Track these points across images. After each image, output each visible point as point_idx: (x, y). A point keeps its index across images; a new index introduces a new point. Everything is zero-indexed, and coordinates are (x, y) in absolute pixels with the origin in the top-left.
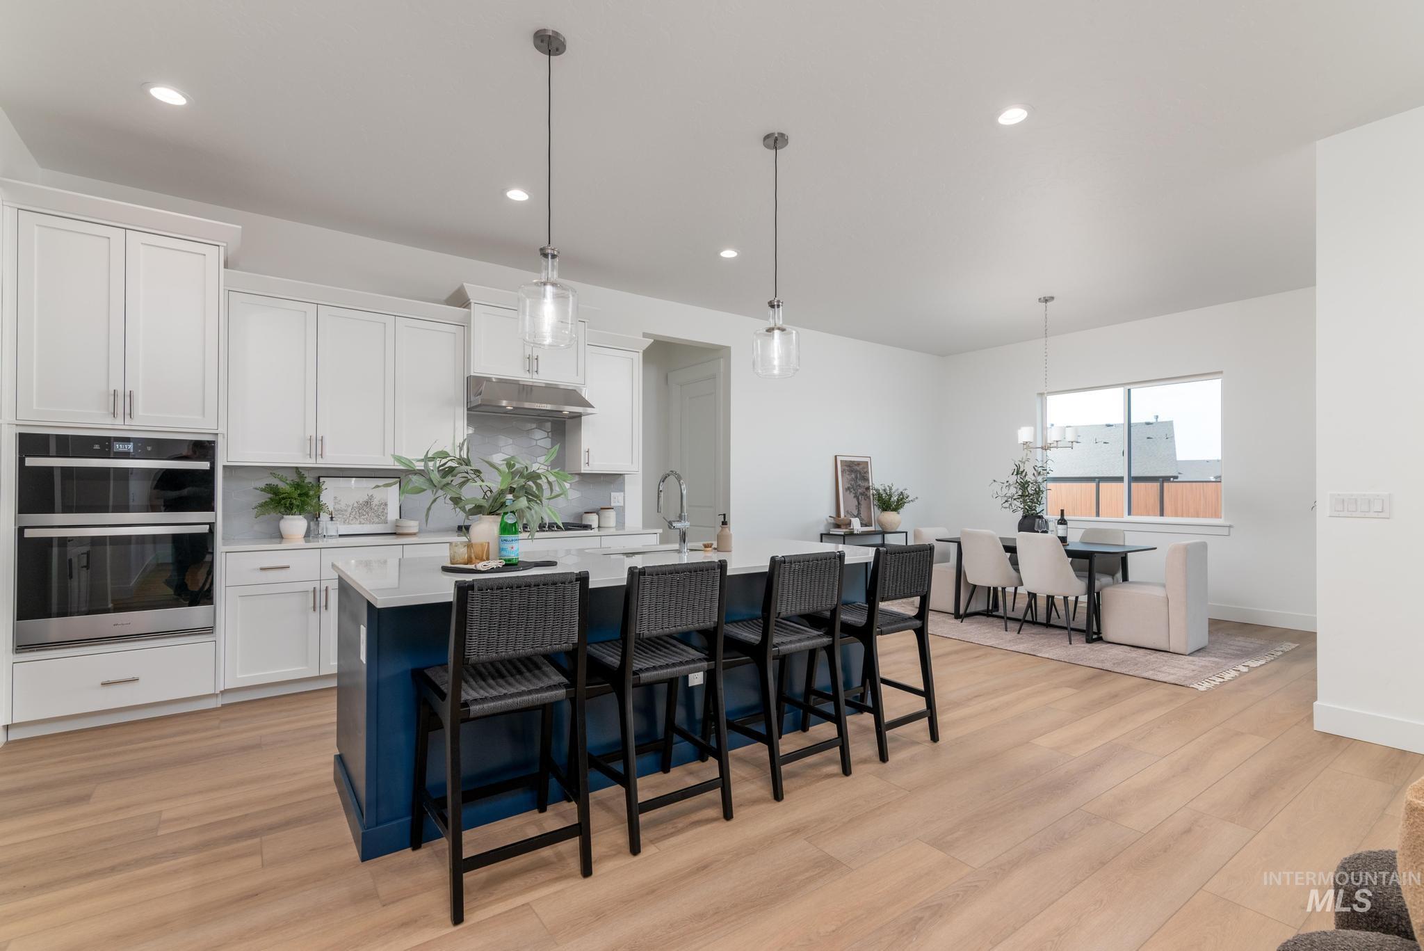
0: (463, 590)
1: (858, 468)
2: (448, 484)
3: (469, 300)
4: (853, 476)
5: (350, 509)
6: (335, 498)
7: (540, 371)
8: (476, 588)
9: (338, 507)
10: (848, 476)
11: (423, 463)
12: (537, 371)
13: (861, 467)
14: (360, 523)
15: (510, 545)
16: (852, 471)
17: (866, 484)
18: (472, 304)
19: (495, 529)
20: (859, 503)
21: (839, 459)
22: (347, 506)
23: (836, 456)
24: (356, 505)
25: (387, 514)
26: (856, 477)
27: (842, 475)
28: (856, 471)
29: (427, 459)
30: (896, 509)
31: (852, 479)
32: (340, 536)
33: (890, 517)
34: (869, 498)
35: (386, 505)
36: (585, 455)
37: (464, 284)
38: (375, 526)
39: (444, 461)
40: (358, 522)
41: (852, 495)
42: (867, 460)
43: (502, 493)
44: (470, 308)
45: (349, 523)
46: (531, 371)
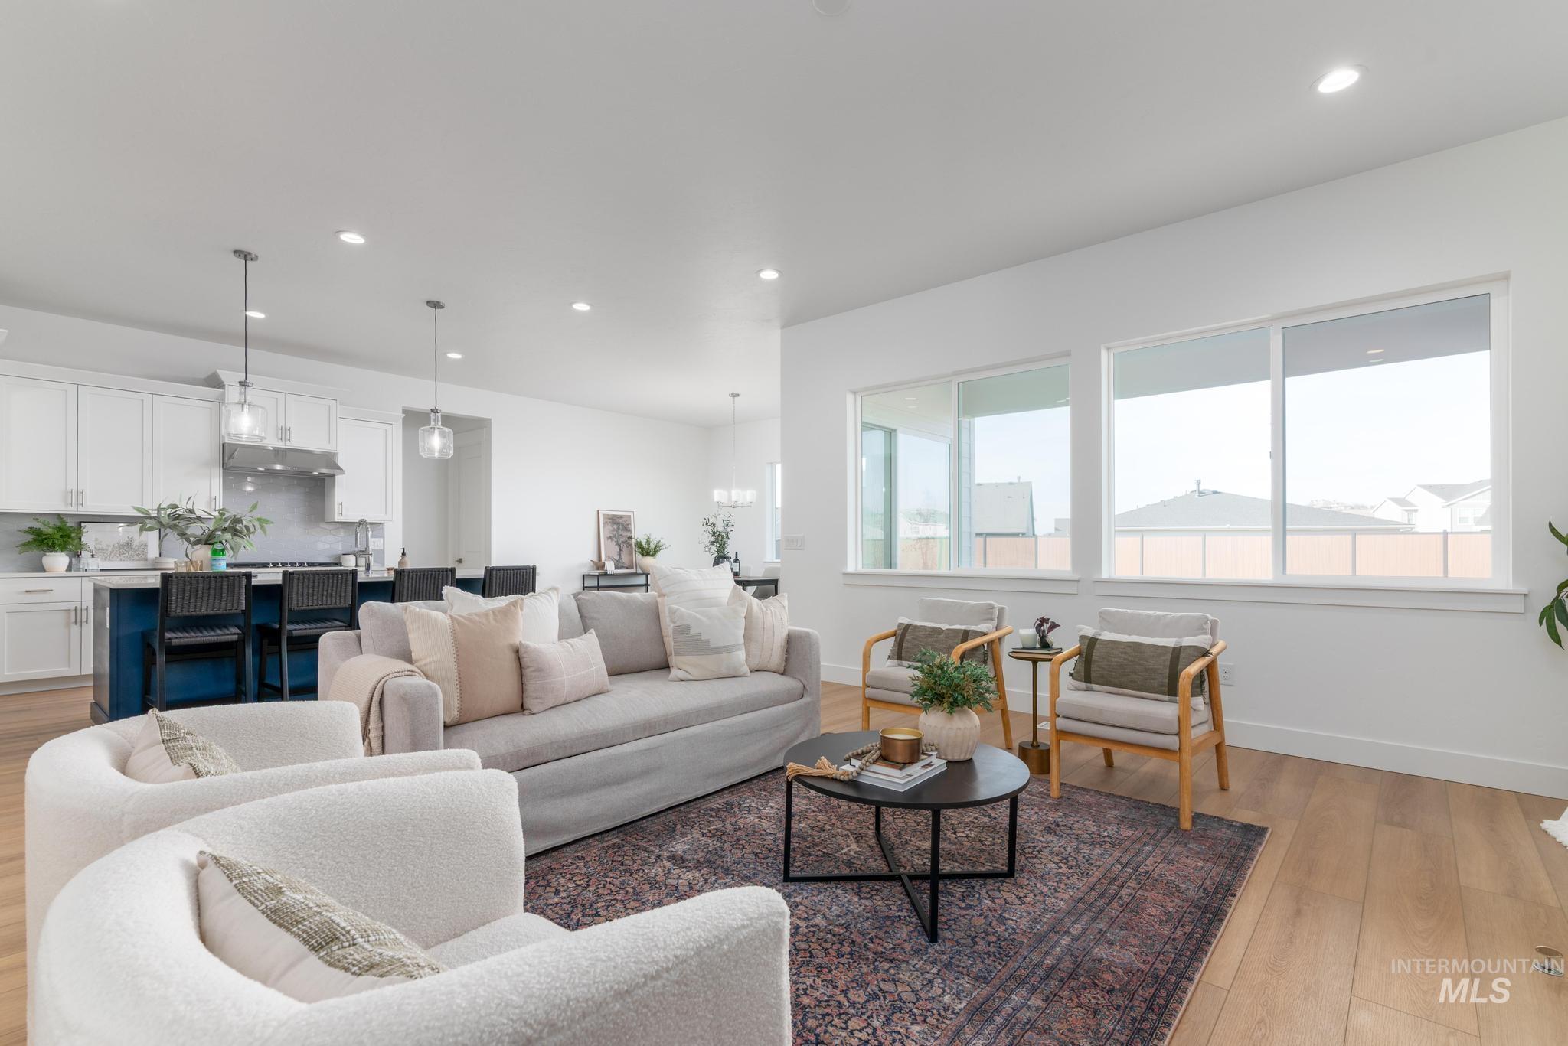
0: (166, 579)
1: (620, 521)
2: (175, 525)
3: (223, 382)
4: (615, 527)
5: (110, 549)
6: (96, 539)
7: (292, 439)
8: (174, 577)
9: (98, 546)
10: (610, 528)
11: (156, 512)
12: (289, 440)
13: (623, 520)
14: (121, 560)
15: (219, 562)
16: (614, 523)
17: (629, 534)
18: (226, 386)
19: (209, 553)
20: (620, 550)
21: (601, 513)
22: (108, 546)
23: (598, 511)
24: (116, 545)
25: (147, 553)
26: (619, 528)
27: (604, 527)
28: (618, 523)
29: (159, 509)
30: (652, 555)
31: (614, 530)
32: (101, 570)
33: (648, 561)
34: (631, 545)
35: (146, 545)
36: (339, 508)
37: (218, 371)
38: (135, 562)
39: (173, 510)
40: (119, 559)
41: (614, 543)
42: (631, 514)
43: (214, 531)
44: (224, 389)
45: (109, 560)
46: (283, 439)
